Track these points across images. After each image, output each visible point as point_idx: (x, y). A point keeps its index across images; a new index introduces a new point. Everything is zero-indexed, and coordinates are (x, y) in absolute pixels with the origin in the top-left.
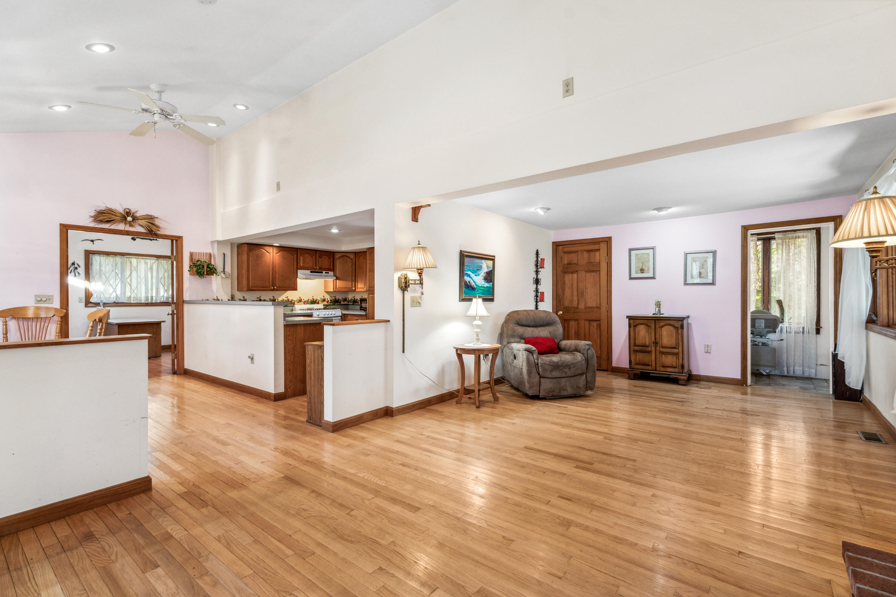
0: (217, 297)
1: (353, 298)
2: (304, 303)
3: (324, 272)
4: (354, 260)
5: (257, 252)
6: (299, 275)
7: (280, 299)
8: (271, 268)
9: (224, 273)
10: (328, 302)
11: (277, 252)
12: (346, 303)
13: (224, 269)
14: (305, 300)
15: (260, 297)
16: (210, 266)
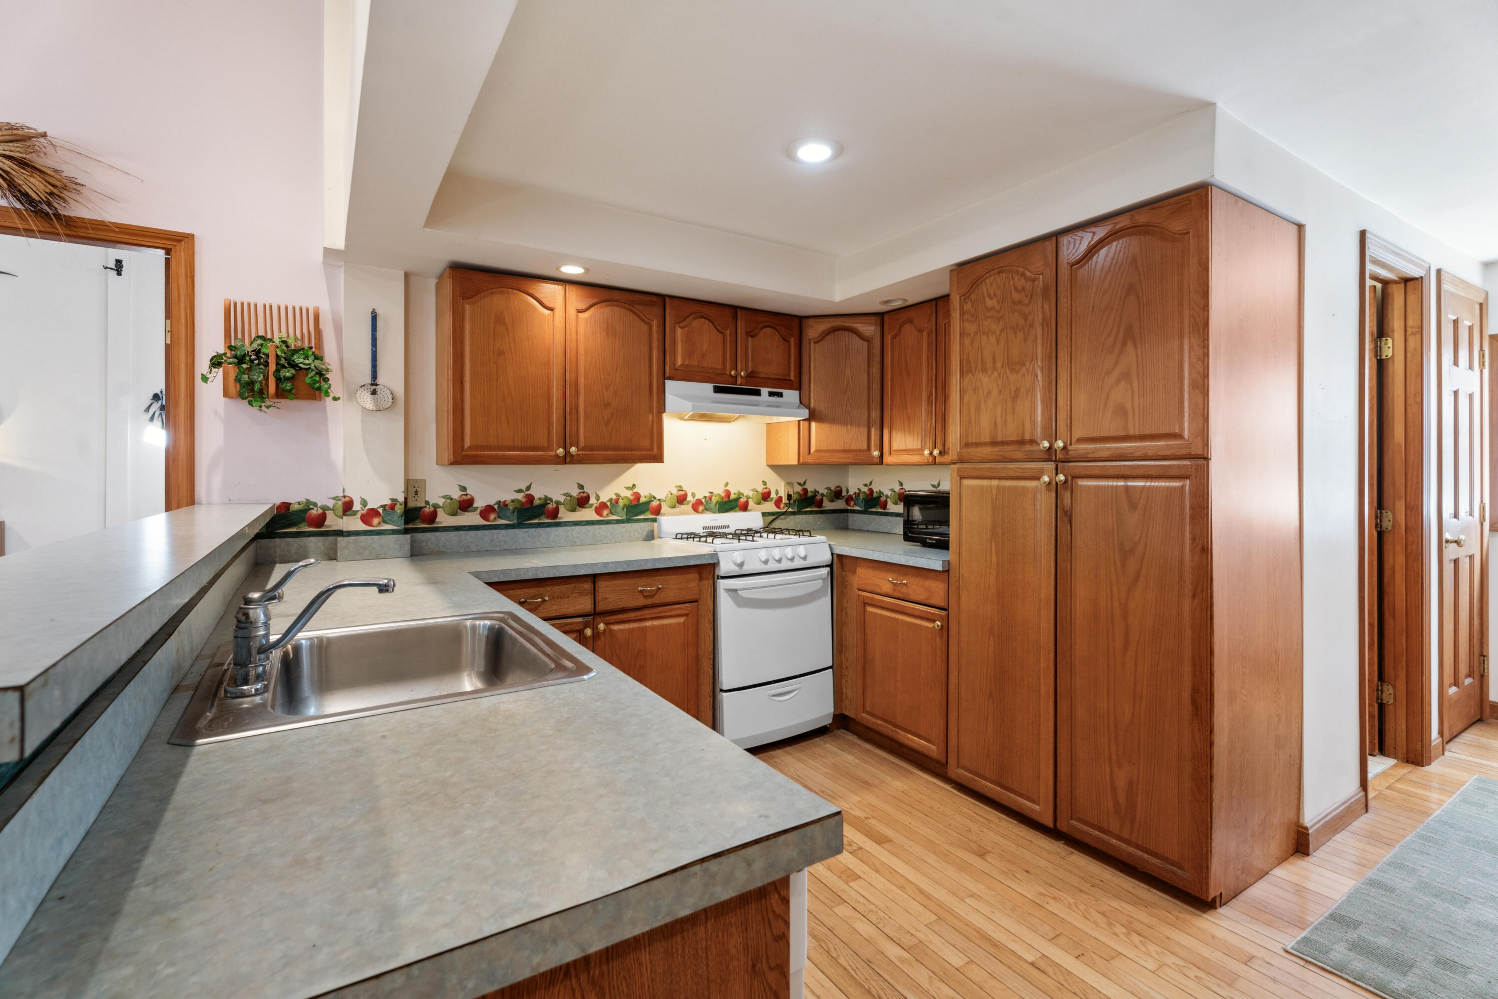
0: (344, 491)
1: (865, 489)
2: (696, 507)
3: (765, 391)
4: (877, 342)
5: (497, 301)
6: (670, 399)
7: (606, 495)
8: (556, 372)
9: (374, 393)
10: (778, 502)
11: (582, 306)
12: (840, 504)
13: (374, 376)
14: (699, 496)
15: (528, 488)
16: (298, 359)
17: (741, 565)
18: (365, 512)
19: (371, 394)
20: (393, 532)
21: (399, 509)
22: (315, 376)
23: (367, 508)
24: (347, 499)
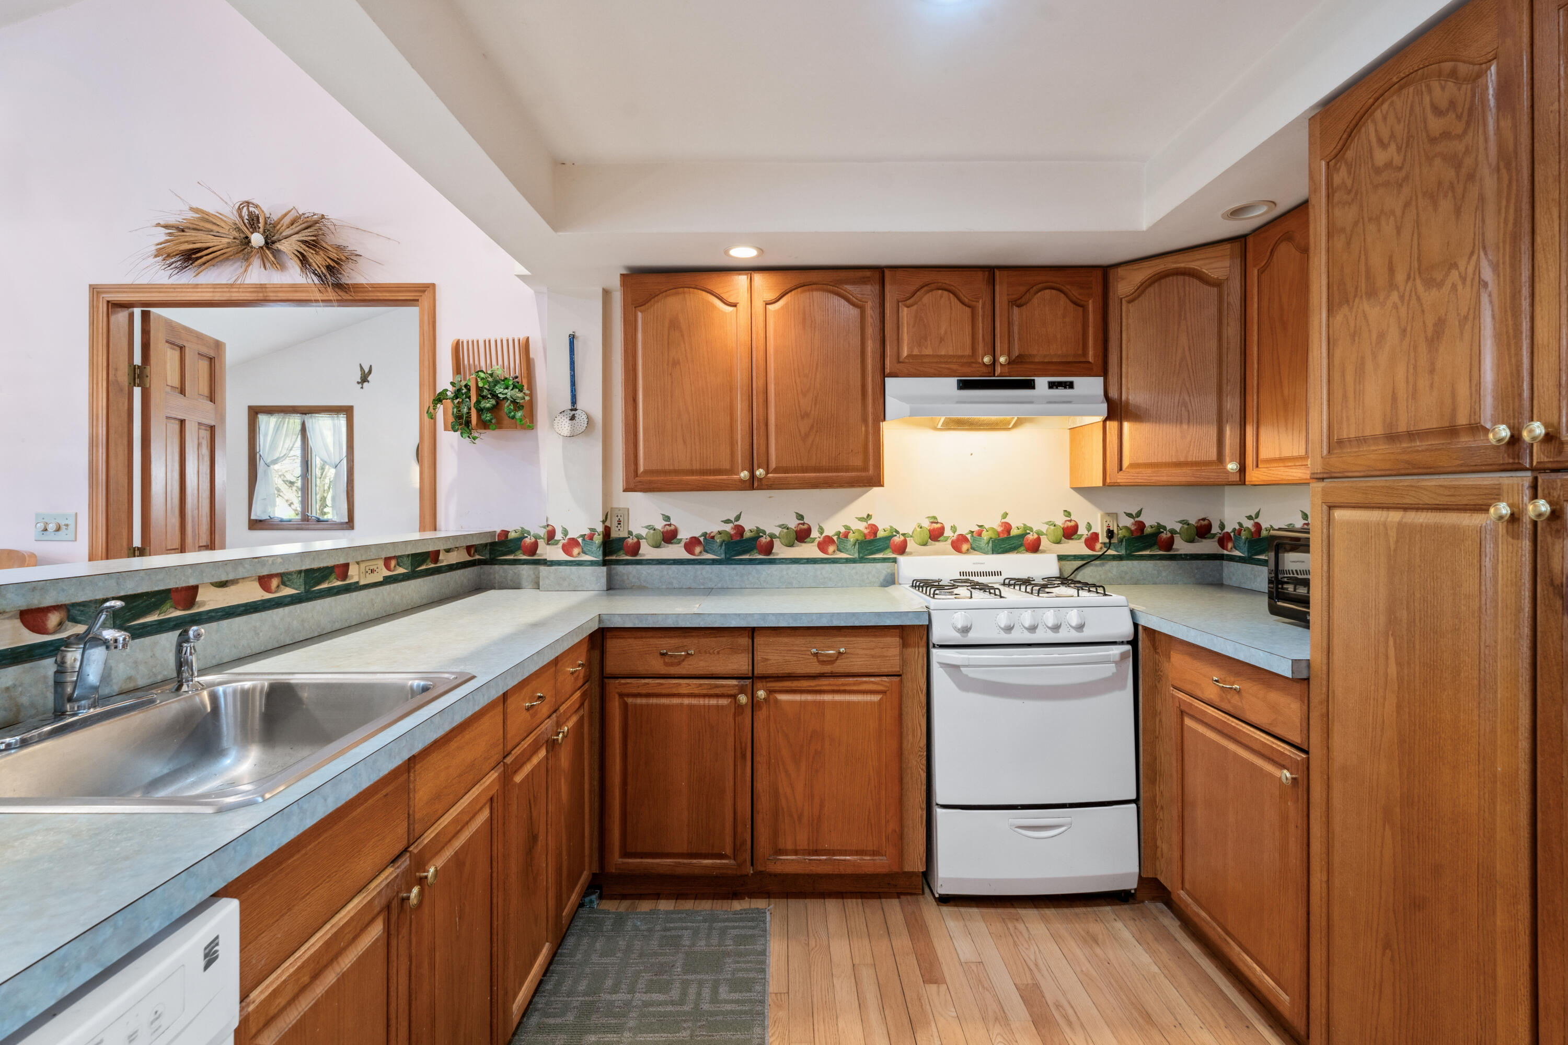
0: (547, 519)
1: (1249, 524)
2: (958, 544)
3: (1042, 382)
4: (1235, 285)
5: (672, 304)
6: (891, 403)
7: (832, 528)
8: (740, 377)
9: (573, 418)
10: (1092, 540)
11: (770, 296)
12: (1207, 546)
13: (574, 401)
14: (963, 530)
15: (738, 518)
16: (499, 389)
17: (966, 630)
18: (566, 541)
19: (570, 420)
20: (592, 563)
21: (598, 539)
22: (510, 405)
23: (568, 537)
24: (550, 528)
